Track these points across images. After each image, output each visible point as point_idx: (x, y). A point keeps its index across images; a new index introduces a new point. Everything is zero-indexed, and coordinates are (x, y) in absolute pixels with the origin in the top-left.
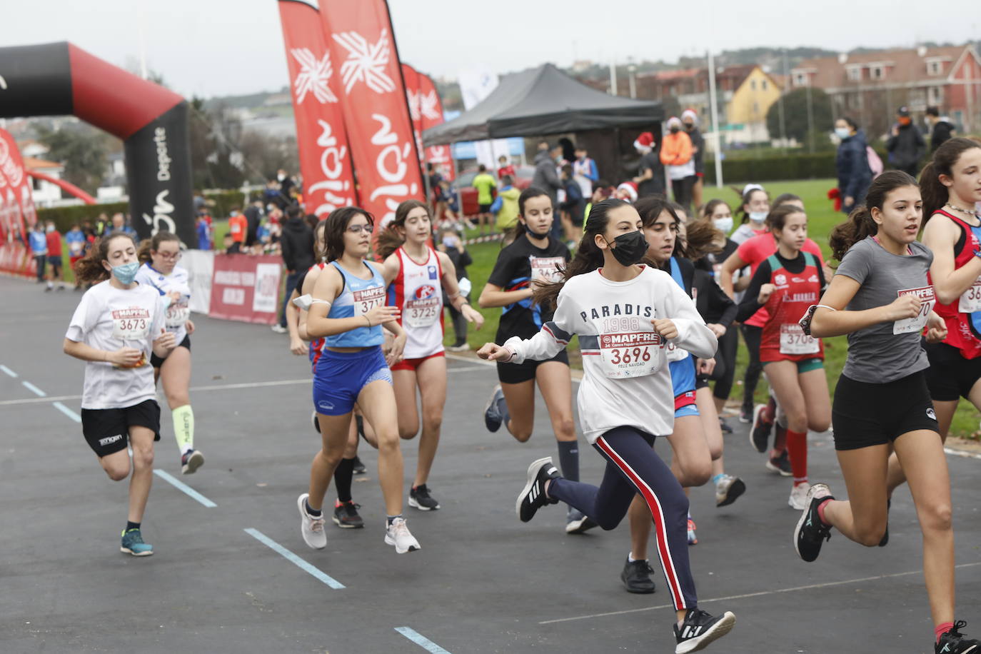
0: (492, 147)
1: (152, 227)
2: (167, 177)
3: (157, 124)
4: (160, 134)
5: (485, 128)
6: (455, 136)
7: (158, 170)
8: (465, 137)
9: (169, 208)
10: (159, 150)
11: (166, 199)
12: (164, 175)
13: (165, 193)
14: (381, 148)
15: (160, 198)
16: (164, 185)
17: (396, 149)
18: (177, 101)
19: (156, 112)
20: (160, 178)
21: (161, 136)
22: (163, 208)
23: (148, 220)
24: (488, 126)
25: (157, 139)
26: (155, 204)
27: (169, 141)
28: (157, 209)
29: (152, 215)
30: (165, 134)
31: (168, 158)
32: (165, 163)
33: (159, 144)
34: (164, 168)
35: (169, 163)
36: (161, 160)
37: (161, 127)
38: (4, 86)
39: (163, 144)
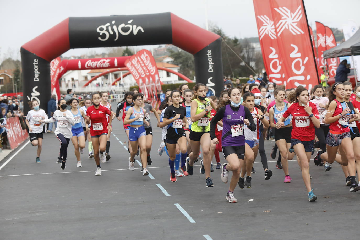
0: (353, 59)
2: (212, 71)
3: (208, 48)
4: (209, 52)
5: (350, 50)
6: (338, 53)
7: (209, 68)
8: (341, 54)
9: (213, 84)
10: (209, 59)
11: (211, 80)
12: (211, 70)
13: (211, 78)
14: (294, 59)
15: (209, 80)
16: (210, 75)
17: (300, 60)
18: (217, 38)
19: (208, 42)
20: (209, 71)
21: (209, 53)
22: (210, 84)
24: (351, 49)
25: (208, 54)
27: (213, 55)
28: (207, 85)
30: (211, 52)
31: (213, 63)
32: (211, 65)
33: (209, 57)
34: (211, 67)
35: (213, 65)
36: (210, 64)
37: (210, 50)
38: (143, 31)
39: (211, 57)
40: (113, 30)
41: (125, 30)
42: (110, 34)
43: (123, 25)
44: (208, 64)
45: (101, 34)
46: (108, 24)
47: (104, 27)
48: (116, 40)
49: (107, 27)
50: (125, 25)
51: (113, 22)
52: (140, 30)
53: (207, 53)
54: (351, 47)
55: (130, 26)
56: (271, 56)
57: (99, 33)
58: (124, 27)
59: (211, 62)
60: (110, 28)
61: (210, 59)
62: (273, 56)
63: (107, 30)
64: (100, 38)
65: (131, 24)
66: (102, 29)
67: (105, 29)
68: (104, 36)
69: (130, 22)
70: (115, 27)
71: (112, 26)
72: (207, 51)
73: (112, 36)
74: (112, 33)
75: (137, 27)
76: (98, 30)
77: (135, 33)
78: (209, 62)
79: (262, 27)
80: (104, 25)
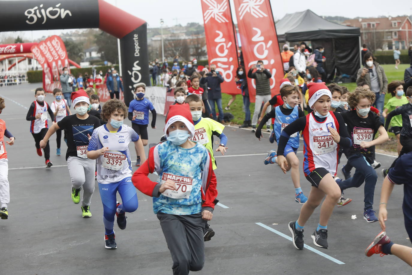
1: (131, 76)
2: (139, 55)
3: (135, 32)
4: (136, 36)
5: (284, 37)
7: (135, 52)
9: (139, 68)
10: (135, 43)
11: (137, 64)
12: (137, 54)
13: (137, 62)
14: (257, 43)
15: (135, 64)
16: (137, 59)
17: (263, 44)
18: (143, 23)
19: (134, 27)
20: (136, 55)
21: (136, 38)
22: (136, 68)
23: (130, 73)
24: (286, 35)
25: (135, 39)
26: (134, 66)
27: (140, 39)
28: (134, 69)
29: (132, 71)
30: (138, 37)
31: (139, 47)
32: (138, 49)
33: (135, 41)
34: (137, 51)
35: (139, 49)
36: (136, 48)
37: (136, 34)
38: (70, 15)
39: (137, 41)
40: (41, 13)
41: (53, 13)
42: (38, 17)
43: (51, 9)
44: (134, 48)
45: (29, 17)
46: (36, 8)
47: (32, 10)
48: (43, 23)
49: (35, 11)
50: (53, 8)
51: (41, 6)
52: (67, 14)
53: (134, 37)
54: (286, 33)
55: (58, 10)
56: (217, 40)
57: (28, 16)
58: (52, 11)
59: (138, 46)
60: (38, 11)
61: (137, 44)
62: (220, 39)
63: (35, 14)
64: (27, 21)
65: (59, 8)
66: (30, 13)
67: (33, 12)
68: (32, 19)
69: (58, 6)
70: (43, 11)
71: (40, 9)
72: (133, 35)
73: (40, 20)
74: (40, 16)
75: (65, 11)
76: (26, 14)
77: (63, 16)
78: (136, 46)
79: (208, 11)
80: (32, 8)
